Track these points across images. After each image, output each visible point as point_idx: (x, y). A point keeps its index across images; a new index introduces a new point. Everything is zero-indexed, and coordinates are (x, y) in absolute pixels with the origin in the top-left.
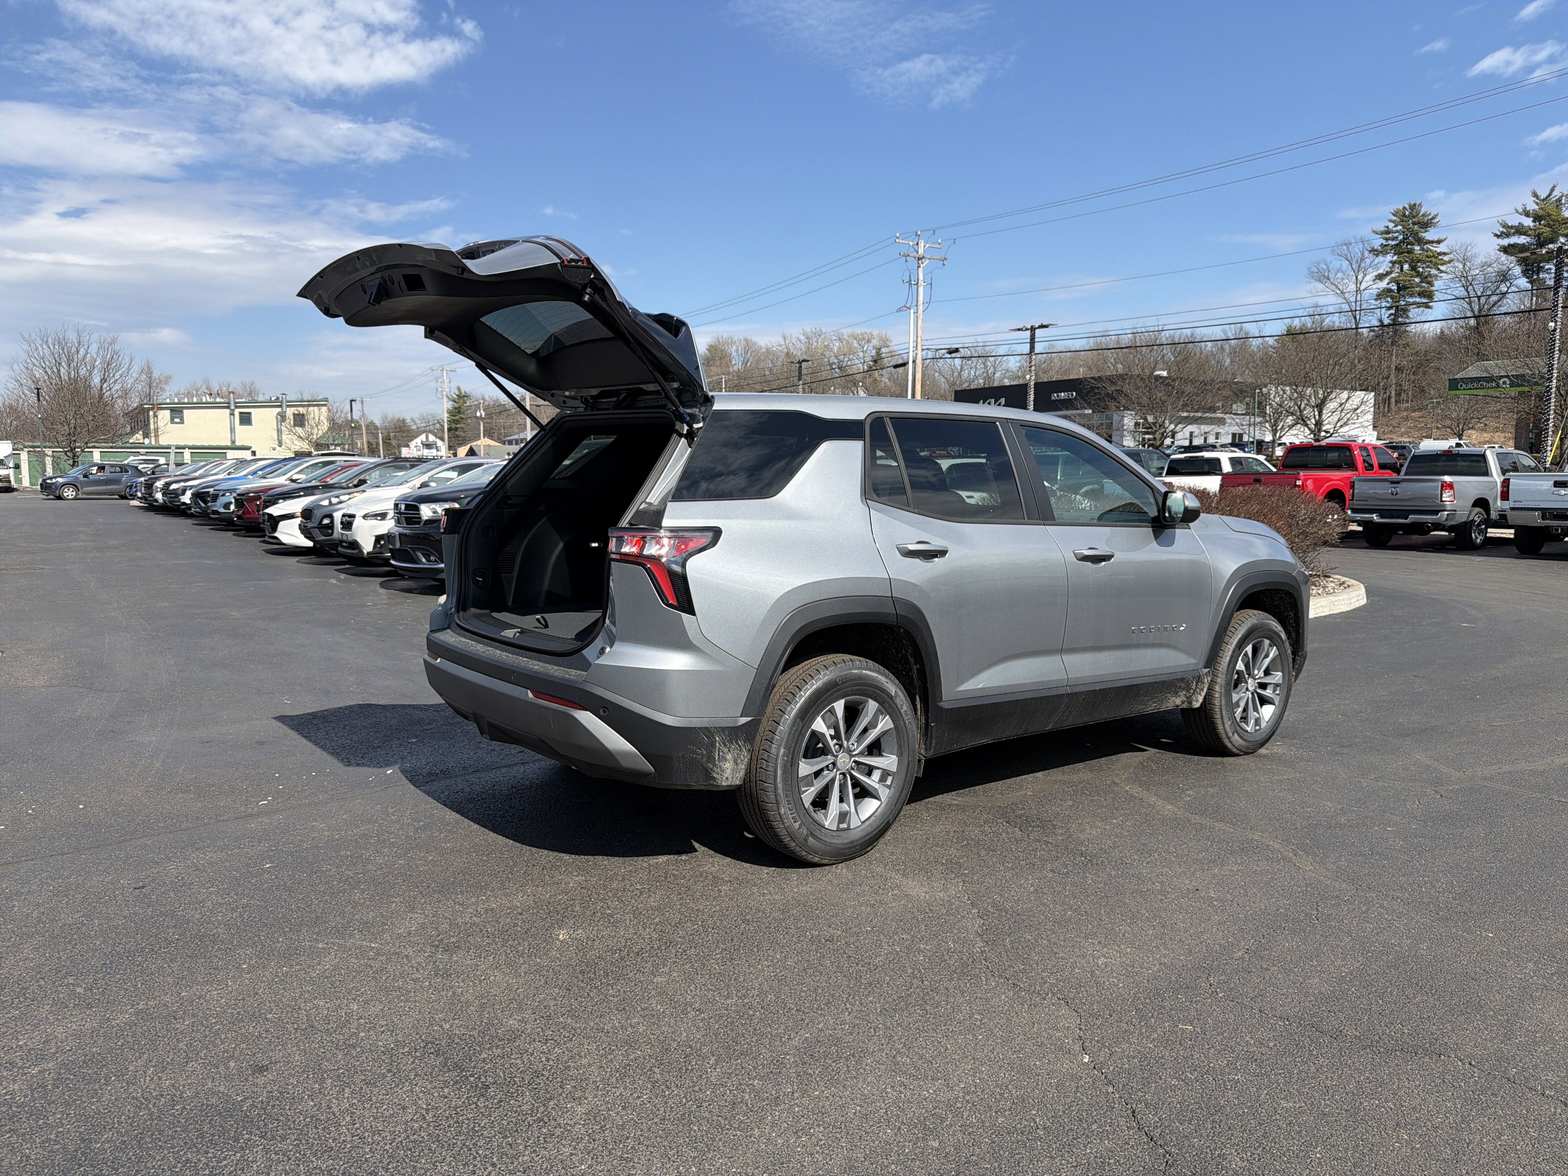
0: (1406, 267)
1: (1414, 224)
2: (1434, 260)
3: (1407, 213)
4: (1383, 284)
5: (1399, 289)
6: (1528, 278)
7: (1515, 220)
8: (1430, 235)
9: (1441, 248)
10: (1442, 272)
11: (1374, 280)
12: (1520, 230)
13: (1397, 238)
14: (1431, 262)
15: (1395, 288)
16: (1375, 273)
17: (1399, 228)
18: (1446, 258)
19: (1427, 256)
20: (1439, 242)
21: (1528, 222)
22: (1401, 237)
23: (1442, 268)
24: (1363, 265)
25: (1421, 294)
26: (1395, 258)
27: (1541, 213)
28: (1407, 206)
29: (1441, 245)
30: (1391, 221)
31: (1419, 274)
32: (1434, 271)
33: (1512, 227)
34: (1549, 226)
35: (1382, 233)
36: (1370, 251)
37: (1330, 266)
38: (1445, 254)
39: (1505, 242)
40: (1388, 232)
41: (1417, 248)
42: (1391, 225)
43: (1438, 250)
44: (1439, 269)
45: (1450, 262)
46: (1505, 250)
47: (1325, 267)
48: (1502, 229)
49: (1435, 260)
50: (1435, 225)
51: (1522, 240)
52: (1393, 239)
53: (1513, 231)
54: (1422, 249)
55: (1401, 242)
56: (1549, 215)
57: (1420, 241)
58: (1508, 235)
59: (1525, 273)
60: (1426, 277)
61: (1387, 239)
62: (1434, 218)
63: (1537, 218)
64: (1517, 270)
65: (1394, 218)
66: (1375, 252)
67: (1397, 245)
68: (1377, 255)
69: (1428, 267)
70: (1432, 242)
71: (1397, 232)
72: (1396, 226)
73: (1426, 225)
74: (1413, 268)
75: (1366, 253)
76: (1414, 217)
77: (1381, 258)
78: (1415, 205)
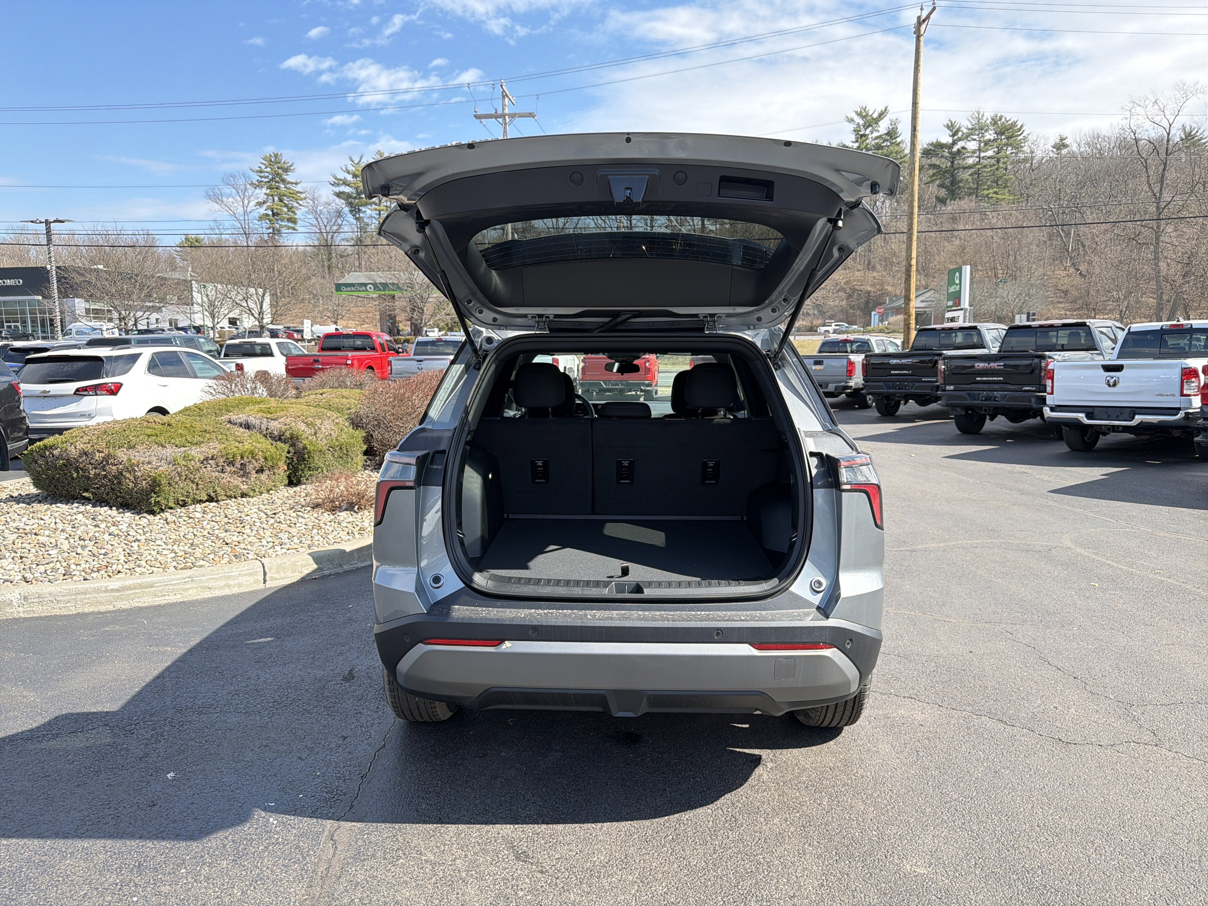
0: (276, 198)
1: (279, 168)
3: (273, 160)
4: (262, 210)
5: (274, 215)
7: (342, 175)
8: (290, 177)
9: (298, 188)
10: (301, 205)
11: (256, 206)
12: (345, 183)
13: (268, 177)
14: (293, 197)
15: (270, 213)
16: (256, 201)
17: (269, 169)
18: (302, 196)
19: (290, 193)
20: (296, 184)
21: (349, 178)
22: (270, 177)
23: (300, 202)
24: (247, 194)
25: (289, 220)
26: (268, 191)
27: (356, 172)
28: (272, 155)
29: (299, 186)
30: (262, 163)
31: (286, 206)
32: (295, 204)
33: (340, 180)
35: (257, 172)
36: (250, 184)
37: (222, 191)
38: (301, 193)
39: (337, 189)
40: (261, 172)
41: (282, 186)
42: (263, 167)
43: (297, 190)
44: (298, 203)
45: (305, 199)
46: (339, 195)
47: (219, 192)
48: (334, 180)
49: (295, 196)
50: (293, 171)
51: (347, 189)
52: (265, 177)
53: (341, 182)
54: (286, 187)
55: (271, 180)
57: (283, 181)
58: (338, 185)
59: (351, 212)
60: (291, 208)
61: (261, 177)
62: (291, 166)
63: (354, 176)
64: (347, 209)
65: (264, 162)
66: (254, 185)
67: (269, 182)
68: (255, 188)
69: (291, 200)
70: (292, 183)
71: (267, 172)
72: (266, 168)
73: (286, 170)
74: (281, 200)
75: (248, 186)
76: (278, 163)
77: (258, 190)
78: (277, 154)
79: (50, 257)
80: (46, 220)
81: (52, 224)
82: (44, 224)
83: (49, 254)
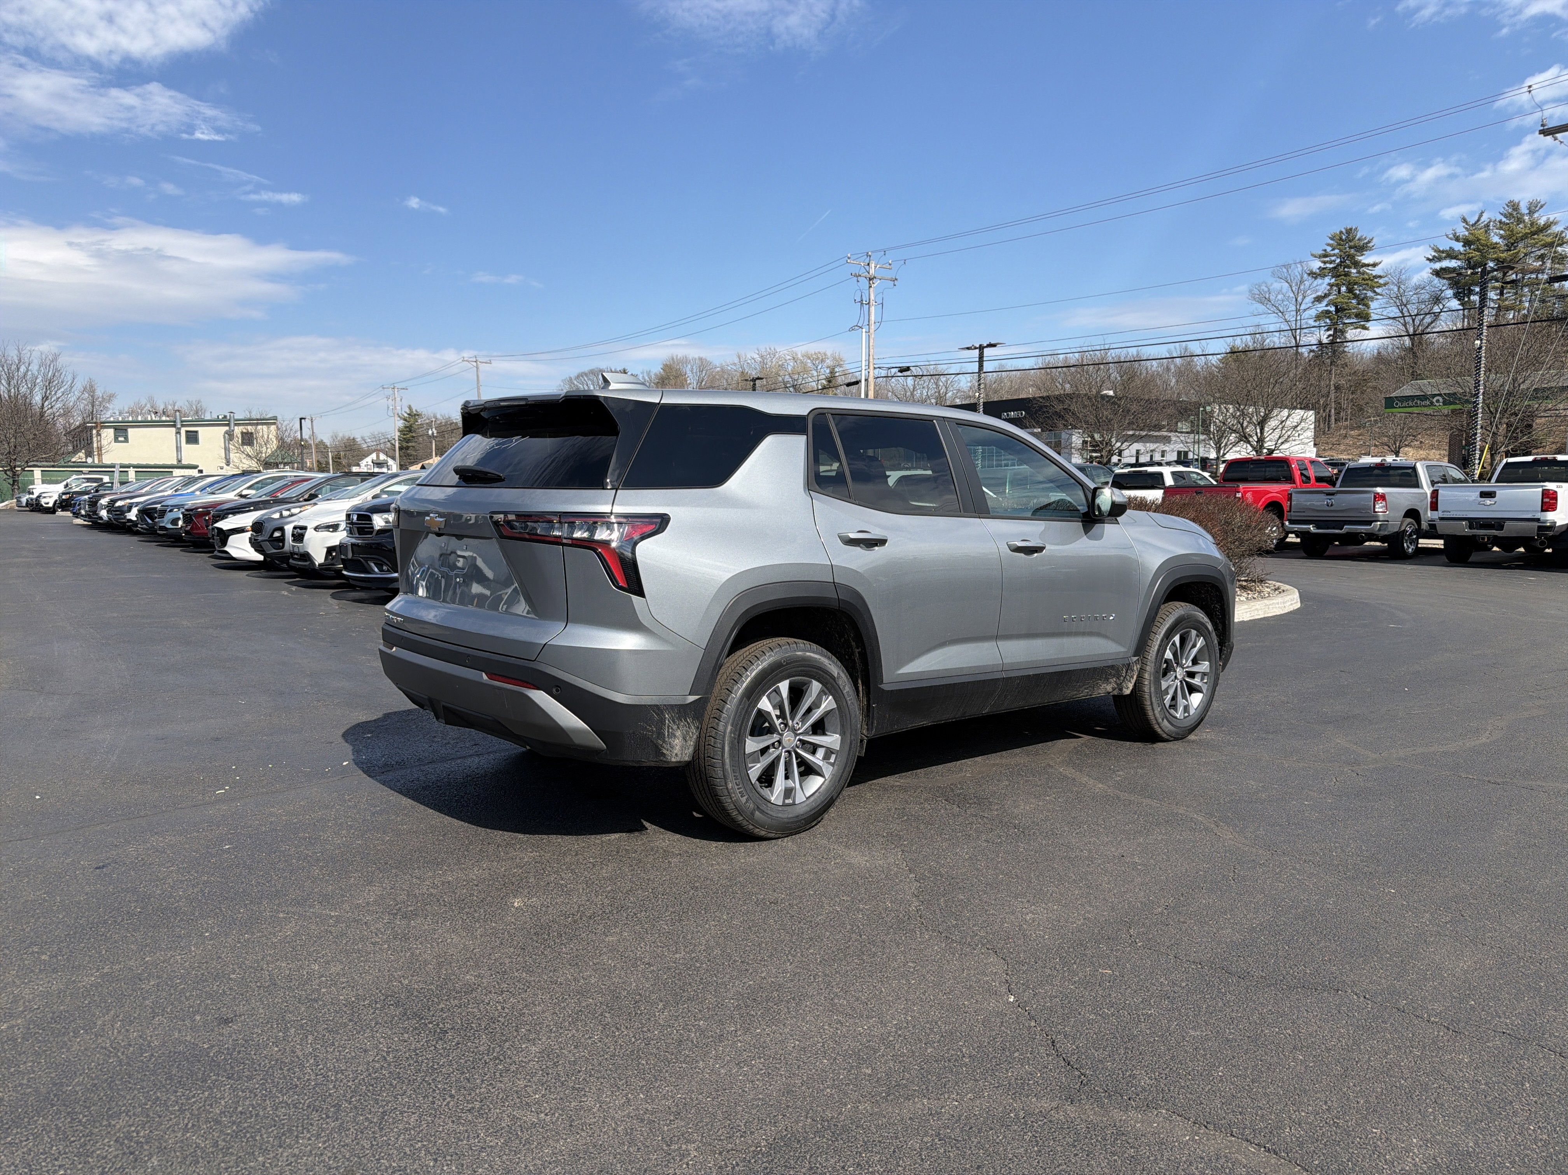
0: (1343, 289)
1: (1350, 247)
2: (1369, 282)
3: (1344, 237)
4: (1322, 307)
5: (1337, 311)
6: (1459, 300)
7: (1446, 244)
8: (1366, 259)
9: (1376, 271)
10: (1378, 294)
11: (1313, 302)
12: (1451, 255)
13: (1334, 261)
14: (1367, 284)
15: (1333, 309)
16: (1314, 296)
17: (1337, 251)
18: (1381, 281)
19: (1363, 279)
20: (1374, 265)
21: (1459, 247)
22: (1338, 261)
23: (1378, 290)
24: (1302, 287)
25: (1357, 316)
26: (1333, 280)
27: (1471, 238)
28: (1344, 231)
29: (1377, 268)
30: (1328, 245)
31: (1356, 297)
32: (1370, 294)
33: (1443, 252)
34: (1478, 250)
35: (1320, 257)
36: (1309, 274)
37: (1271, 288)
38: (1380, 277)
39: (1438, 266)
40: (1325, 256)
41: (1354, 271)
42: (1329, 249)
43: (1374, 273)
44: (1375, 292)
45: (1385, 285)
46: (1438, 273)
47: (1266, 289)
48: (1434, 254)
49: (1371, 282)
50: (1371, 249)
51: (1453, 264)
52: (1331, 262)
53: (1444, 255)
54: (1359, 272)
55: (1338, 265)
56: (1479, 240)
57: (1357, 264)
58: (1440, 259)
59: (1456, 296)
60: (1363, 299)
61: (1325, 263)
62: (1369, 242)
63: (1467, 243)
64: (1450, 293)
65: (1331, 242)
66: (1313, 275)
67: (1335, 268)
68: (1316, 278)
69: (1364, 289)
70: (1368, 265)
71: (1334, 255)
72: (1333, 250)
73: (1362, 248)
74: (1350, 290)
75: (1305, 276)
76: (1350, 241)
77: (1319, 281)
78: (1351, 229)
79: (979, 385)
80: (980, 345)
81: (985, 350)
82: (978, 350)
83: (979, 380)
